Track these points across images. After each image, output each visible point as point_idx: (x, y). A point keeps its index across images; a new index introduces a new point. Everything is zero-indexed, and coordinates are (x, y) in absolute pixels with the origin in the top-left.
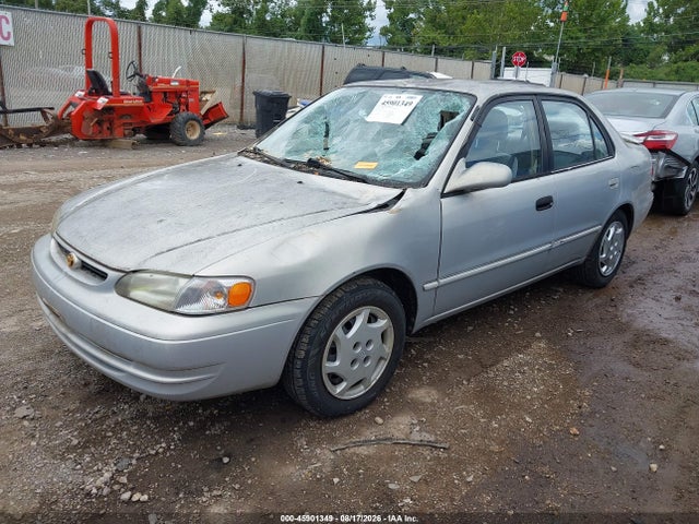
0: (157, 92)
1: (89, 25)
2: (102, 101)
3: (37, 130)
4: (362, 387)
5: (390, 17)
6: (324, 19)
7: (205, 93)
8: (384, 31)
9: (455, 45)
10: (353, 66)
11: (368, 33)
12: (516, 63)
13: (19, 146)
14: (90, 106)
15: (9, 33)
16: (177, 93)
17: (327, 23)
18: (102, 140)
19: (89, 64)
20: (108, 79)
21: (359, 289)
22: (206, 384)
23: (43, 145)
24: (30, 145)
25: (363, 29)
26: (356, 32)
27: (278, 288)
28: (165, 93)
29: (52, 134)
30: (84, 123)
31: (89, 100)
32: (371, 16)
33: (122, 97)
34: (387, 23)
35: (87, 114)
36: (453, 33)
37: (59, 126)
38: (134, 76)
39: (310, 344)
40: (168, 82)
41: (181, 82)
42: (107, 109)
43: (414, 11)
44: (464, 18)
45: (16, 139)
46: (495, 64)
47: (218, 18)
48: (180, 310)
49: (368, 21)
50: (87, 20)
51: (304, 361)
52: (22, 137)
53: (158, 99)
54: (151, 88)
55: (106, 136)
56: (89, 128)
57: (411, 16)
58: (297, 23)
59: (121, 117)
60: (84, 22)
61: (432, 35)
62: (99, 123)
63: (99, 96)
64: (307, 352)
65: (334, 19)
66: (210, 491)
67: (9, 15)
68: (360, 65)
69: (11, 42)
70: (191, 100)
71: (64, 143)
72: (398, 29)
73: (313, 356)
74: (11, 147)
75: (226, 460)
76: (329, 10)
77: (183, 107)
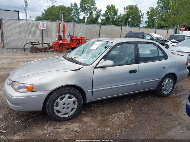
0: (74, 39)
1: (60, 24)
2: (61, 42)
3: (46, 48)
4: (68, 115)
5: (148, 18)
6: (129, 19)
7: (86, 40)
8: (146, 22)
9: (167, 25)
10: (128, 32)
11: (141, 22)
12: (182, 30)
13: (42, 52)
14: (58, 43)
15: (45, 27)
16: (79, 40)
17: (130, 20)
18: (60, 51)
19: (59, 33)
20: (62, 37)
21: (66, 90)
22: (22, 108)
23: (47, 52)
24: (44, 52)
25: (140, 21)
26: (138, 22)
27: (40, 88)
28: (76, 40)
29: (49, 49)
30: (56, 47)
31: (58, 41)
32: (143, 18)
33: (65, 41)
34: (147, 20)
35: (57, 45)
36: (167, 22)
37: (50, 48)
38: (69, 36)
39: (50, 102)
40: (77, 37)
41: (80, 37)
42: (61, 44)
43: (155, 16)
44: (170, 17)
45: (41, 50)
46: (175, 30)
47: (102, 20)
48: (18, 91)
49: (142, 19)
50: (59, 23)
51: (48, 106)
52: (42, 50)
53: (74, 41)
54: (73, 38)
55: (61, 50)
56: (57, 48)
57: (154, 17)
58: (122, 21)
59: (65, 45)
60: (58, 23)
61: (160, 22)
62: (59, 47)
63: (60, 40)
64: (49, 104)
65: (132, 19)
66: (19, 133)
67: (45, 22)
68: (130, 32)
69: (45, 28)
70: (82, 41)
71: (52, 51)
72: (150, 21)
73: (50, 105)
74: (40, 52)
75: (27, 127)
76: (131, 17)
77: (80, 43)
